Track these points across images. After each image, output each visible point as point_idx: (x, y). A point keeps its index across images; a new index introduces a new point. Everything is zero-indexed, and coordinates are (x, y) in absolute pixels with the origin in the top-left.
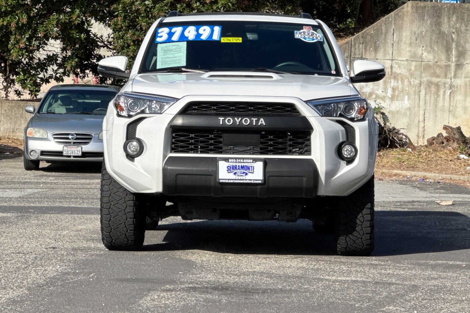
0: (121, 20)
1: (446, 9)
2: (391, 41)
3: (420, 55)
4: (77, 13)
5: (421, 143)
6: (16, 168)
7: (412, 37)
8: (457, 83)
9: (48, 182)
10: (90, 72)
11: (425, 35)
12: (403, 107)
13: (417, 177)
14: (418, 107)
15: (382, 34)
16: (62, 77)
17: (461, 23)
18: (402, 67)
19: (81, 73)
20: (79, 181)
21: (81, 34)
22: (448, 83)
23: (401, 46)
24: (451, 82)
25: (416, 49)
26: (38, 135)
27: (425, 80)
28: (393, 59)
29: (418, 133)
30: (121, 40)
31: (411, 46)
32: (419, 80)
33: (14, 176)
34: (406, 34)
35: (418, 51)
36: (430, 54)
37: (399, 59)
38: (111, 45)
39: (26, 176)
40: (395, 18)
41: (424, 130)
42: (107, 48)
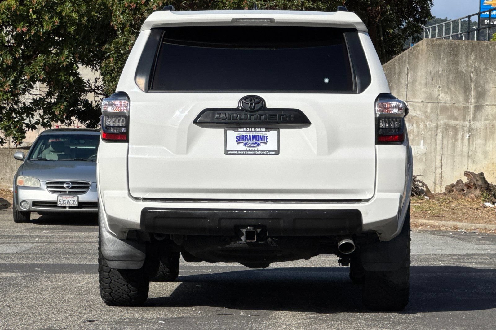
0: (113, 61)
1: (464, 47)
2: (405, 82)
3: (436, 96)
4: (66, 53)
5: (438, 191)
6: (5, 220)
7: (428, 77)
8: (476, 126)
9: (42, 236)
10: (76, 119)
11: (442, 75)
12: (419, 152)
13: (446, 227)
14: (434, 152)
15: (395, 74)
16: (50, 122)
17: (480, 62)
18: (417, 109)
19: (67, 120)
20: (76, 234)
21: (70, 76)
22: (467, 125)
23: (416, 86)
24: (470, 125)
25: (432, 90)
26: (29, 184)
27: (442, 123)
28: (408, 100)
29: (435, 180)
30: (113, 83)
31: (427, 87)
32: (436, 123)
33: (4, 229)
34: (421, 74)
35: (434, 91)
36: (448, 95)
37: (414, 100)
38: (98, 90)
39: (16, 229)
40: (409, 57)
41: (441, 177)
42: (94, 93)
